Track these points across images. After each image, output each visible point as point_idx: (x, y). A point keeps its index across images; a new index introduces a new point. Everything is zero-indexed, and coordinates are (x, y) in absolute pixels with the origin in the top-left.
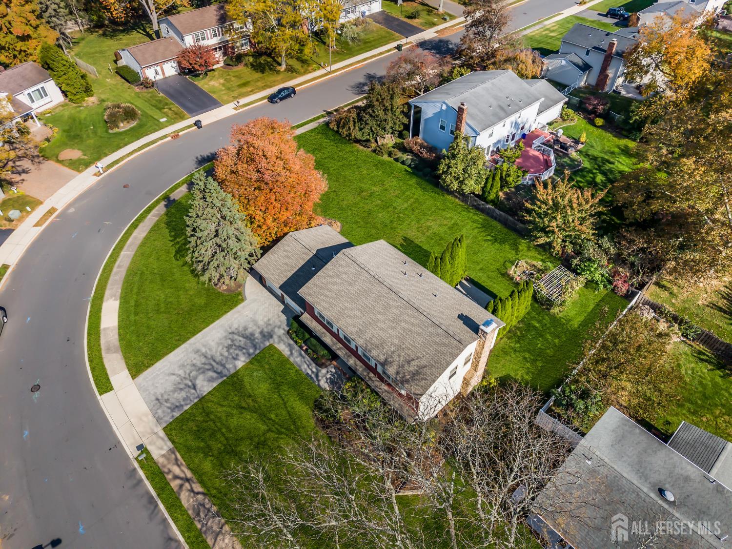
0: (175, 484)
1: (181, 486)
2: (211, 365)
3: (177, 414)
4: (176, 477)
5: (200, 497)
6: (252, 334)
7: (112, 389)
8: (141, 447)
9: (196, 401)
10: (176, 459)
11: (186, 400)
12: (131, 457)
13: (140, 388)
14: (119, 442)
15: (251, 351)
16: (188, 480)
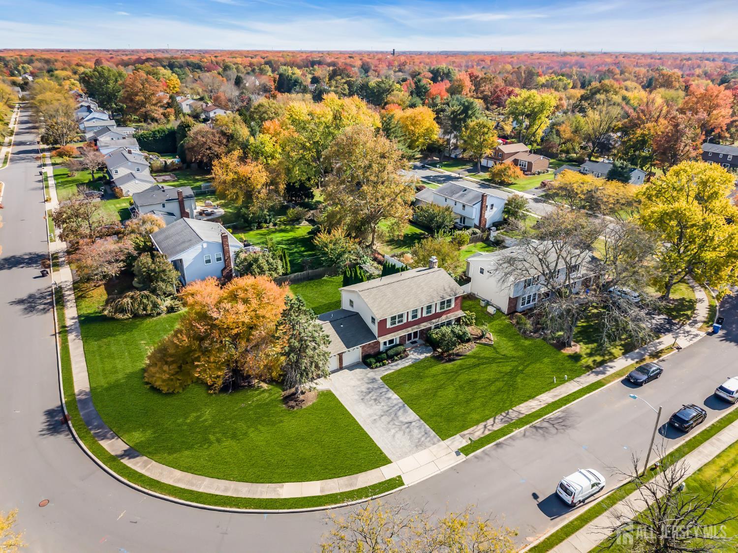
0: (487, 433)
1: (489, 430)
2: (391, 414)
3: (433, 433)
4: (483, 433)
5: (497, 421)
6: (368, 389)
7: (400, 477)
8: (458, 453)
9: (423, 422)
10: (470, 434)
11: (420, 428)
12: (465, 459)
13: (401, 457)
14: (452, 468)
15: (385, 390)
16: (485, 427)
